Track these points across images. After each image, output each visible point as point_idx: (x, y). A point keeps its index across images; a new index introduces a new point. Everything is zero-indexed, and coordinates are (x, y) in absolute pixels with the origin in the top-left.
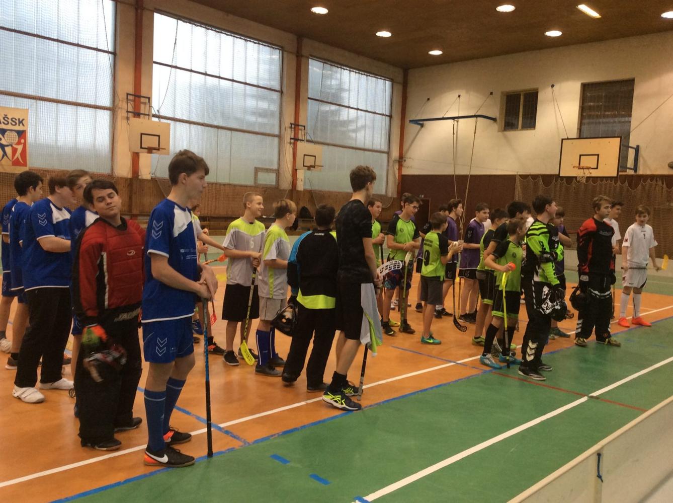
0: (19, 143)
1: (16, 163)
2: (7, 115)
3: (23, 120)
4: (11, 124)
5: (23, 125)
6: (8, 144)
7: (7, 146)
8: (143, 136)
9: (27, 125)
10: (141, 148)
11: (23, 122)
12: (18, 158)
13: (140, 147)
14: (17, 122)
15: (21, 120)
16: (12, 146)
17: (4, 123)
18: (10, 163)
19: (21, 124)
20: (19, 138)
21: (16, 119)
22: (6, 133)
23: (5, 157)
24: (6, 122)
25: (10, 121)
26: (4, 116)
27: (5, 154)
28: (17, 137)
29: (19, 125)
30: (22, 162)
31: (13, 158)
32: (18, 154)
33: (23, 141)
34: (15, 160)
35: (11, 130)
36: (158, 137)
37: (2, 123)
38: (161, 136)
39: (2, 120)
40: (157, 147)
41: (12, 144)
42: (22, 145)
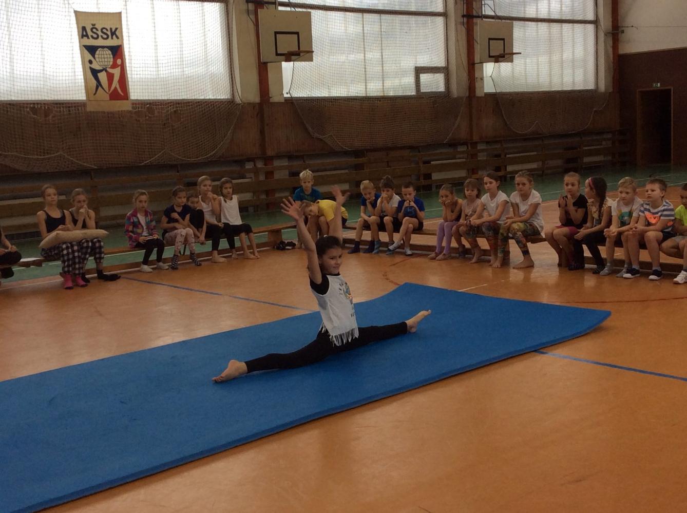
0: (114, 66)
1: (114, 96)
2: (94, 25)
3: (116, 29)
4: (102, 36)
5: (117, 37)
6: (101, 68)
8: (277, 35)
9: (122, 36)
11: (117, 33)
12: (116, 88)
13: (275, 54)
14: (109, 33)
15: (113, 30)
16: (106, 71)
17: (92, 37)
19: (114, 36)
20: (114, 58)
21: (107, 30)
22: (97, 52)
23: (100, 88)
24: (95, 36)
25: (100, 33)
26: (92, 27)
27: (99, 84)
28: (112, 56)
29: (112, 38)
30: (122, 94)
31: (109, 90)
32: (115, 83)
33: (119, 62)
34: (113, 91)
35: (103, 47)
36: (296, 35)
37: (90, 37)
38: (300, 34)
39: (90, 33)
40: (297, 50)
41: (106, 68)
42: (120, 67)
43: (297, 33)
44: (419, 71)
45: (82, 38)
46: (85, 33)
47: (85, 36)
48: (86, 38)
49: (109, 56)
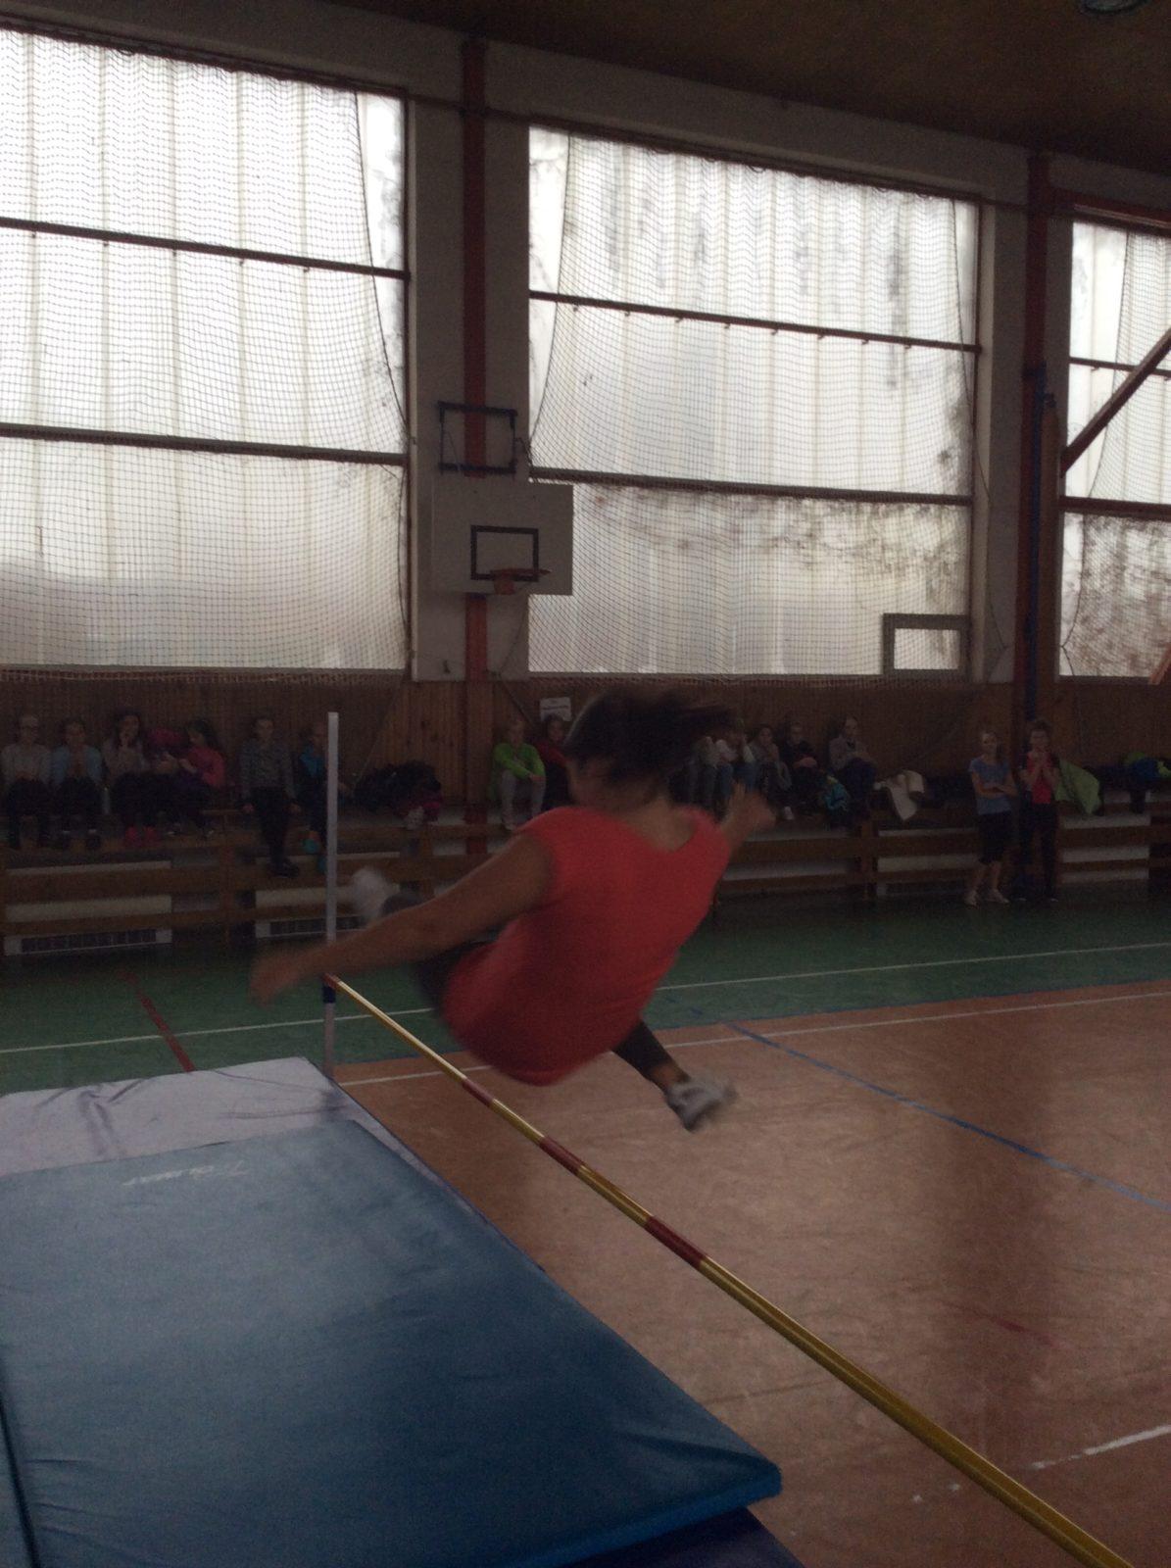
8: (481, 537)
10: (475, 576)
13: (469, 572)
36: (530, 538)
38: (541, 533)
40: (529, 565)
43: (534, 532)
44: (892, 623)
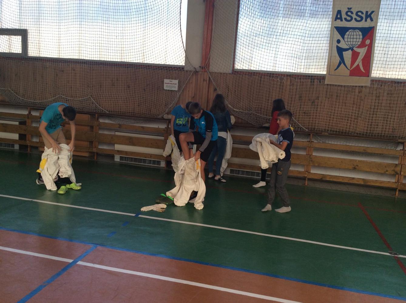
1: (355, 72)
2: (351, 8)
3: (373, 12)
4: (355, 19)
5: (372, 20)
6: (348, 47)
7: (346, 50)
9: (377, 19)
11: (372, 16)
12: (358, 65)
14: (364, 16)
15: (369, 13)
16: (352, 50)
17: (346, 19)
18: (348, 72)
19: (369, 19)
21: (362, 13)
22: (347, 33)
23: (342, 65)
24: (349, 18)
25: (354, 16)
26: (347, 10)
27: (342, 61)
28: (361, 37)
29: (366, 21)
30: (364, 72)
32: (359, 61)
33: (368, 42)
35: (354, 29)
37: (343, 19)
39: (344, 16)
41: (354, 47)
42: (367, 47)
45: (336, 20)
46: (339, 16)
47: (338, 19)
48: (340, 20)
49: (358, 37)
